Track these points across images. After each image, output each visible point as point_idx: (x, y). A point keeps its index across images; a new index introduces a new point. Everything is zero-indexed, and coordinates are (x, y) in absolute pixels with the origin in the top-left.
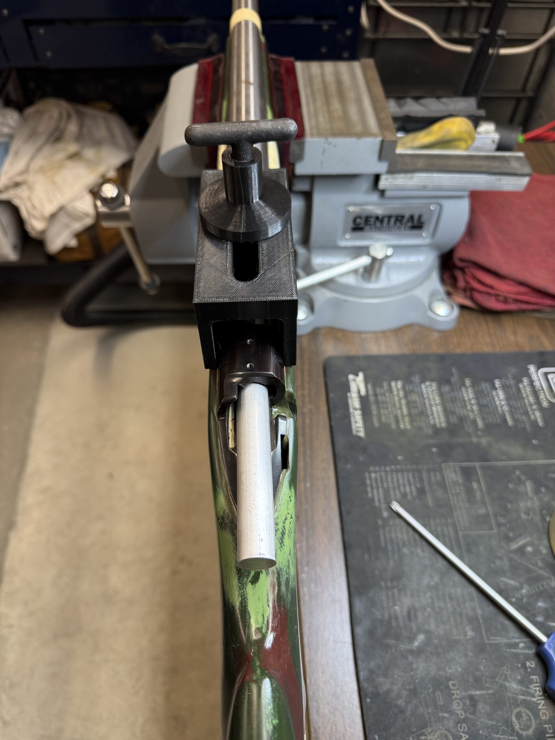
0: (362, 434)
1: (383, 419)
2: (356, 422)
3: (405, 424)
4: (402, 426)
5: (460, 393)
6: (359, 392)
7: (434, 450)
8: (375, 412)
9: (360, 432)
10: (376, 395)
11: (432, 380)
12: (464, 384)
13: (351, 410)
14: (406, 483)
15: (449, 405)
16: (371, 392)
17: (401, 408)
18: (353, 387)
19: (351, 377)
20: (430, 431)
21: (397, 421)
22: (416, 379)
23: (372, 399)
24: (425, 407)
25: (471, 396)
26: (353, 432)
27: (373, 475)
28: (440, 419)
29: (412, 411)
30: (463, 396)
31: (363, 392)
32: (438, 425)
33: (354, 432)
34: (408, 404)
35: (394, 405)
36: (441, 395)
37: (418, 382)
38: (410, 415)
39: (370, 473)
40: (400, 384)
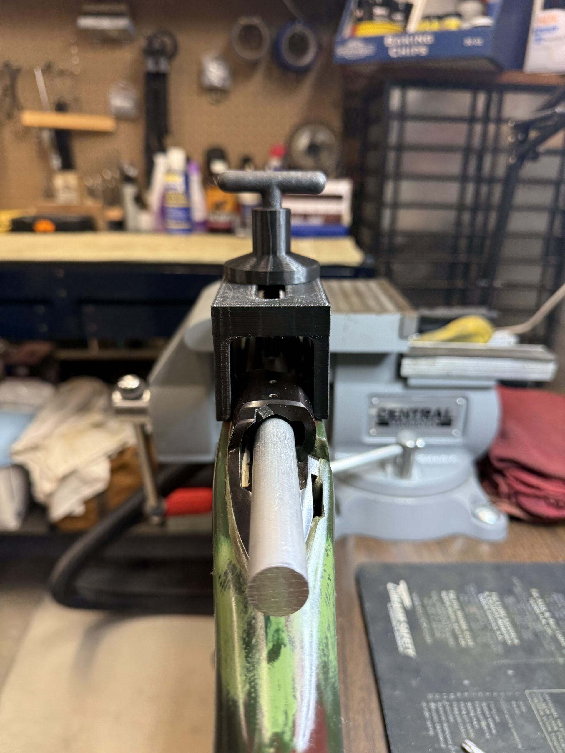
0: (411, 652)
1: (438, 635)
2: (402, 637)
3: (465, 640)
4: (463, 643)
5: (528, 606)
6: (402, 603)
7: (510, 672)
8: (425, 625)
9: (409, 648)
10: (424, 606)
11: (491, 591)
12: (531, 596)
13: (394, 623)
14: (481, 716)
15: (518, 619)
16: (417, 602)
17: (457, 621)
18: (394, 597)
19: (390, 586)
20: (500, 649)
21: (456, 637)
22: (472, 589)
23: (419, 610)
24: (488, 620)
25: (544, 608)
26: (399, 650)
27: (433, 705)
28: (510, 636)
29: (473, 624)
30: (533, 609)
31: (408, 602)
32: (509, 642)
33: (401, 649)
34: (467, 617)
35: (449, 618)
36: (506, 607)
37: (473, 593)
38: (471, 629)
39: (428, 702)
40: (452, 595)
